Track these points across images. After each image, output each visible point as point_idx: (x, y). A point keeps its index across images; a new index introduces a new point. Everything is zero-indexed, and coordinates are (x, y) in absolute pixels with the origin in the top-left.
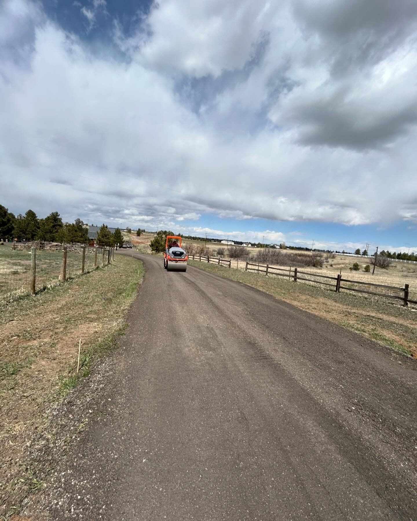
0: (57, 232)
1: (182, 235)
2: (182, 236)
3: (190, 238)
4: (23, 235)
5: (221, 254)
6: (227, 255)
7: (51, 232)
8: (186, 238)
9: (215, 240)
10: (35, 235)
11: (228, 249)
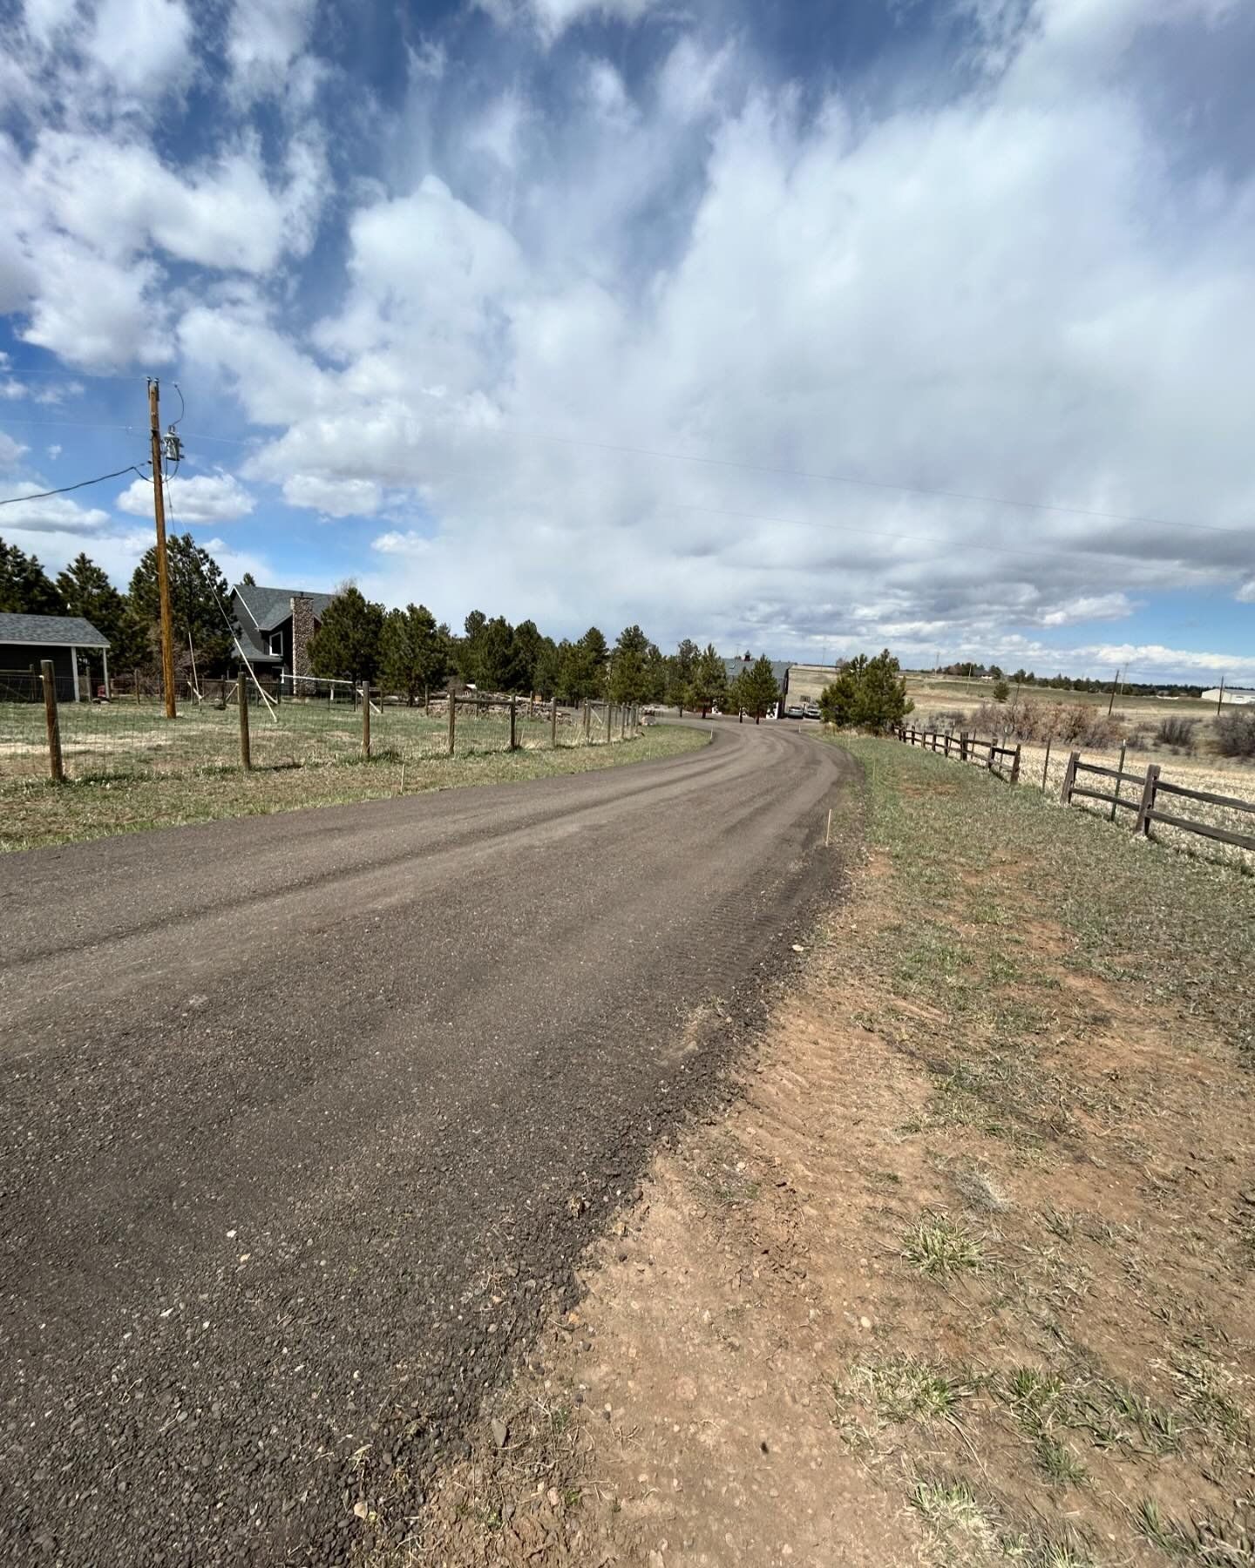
1: (1032, 676)
2: (1031, 680)
3: (1062, 684)
5: (1177, 739)
6: (1209, 744)
8: (1044, 686)
9: (1172, 690)
11: (1217, 722)
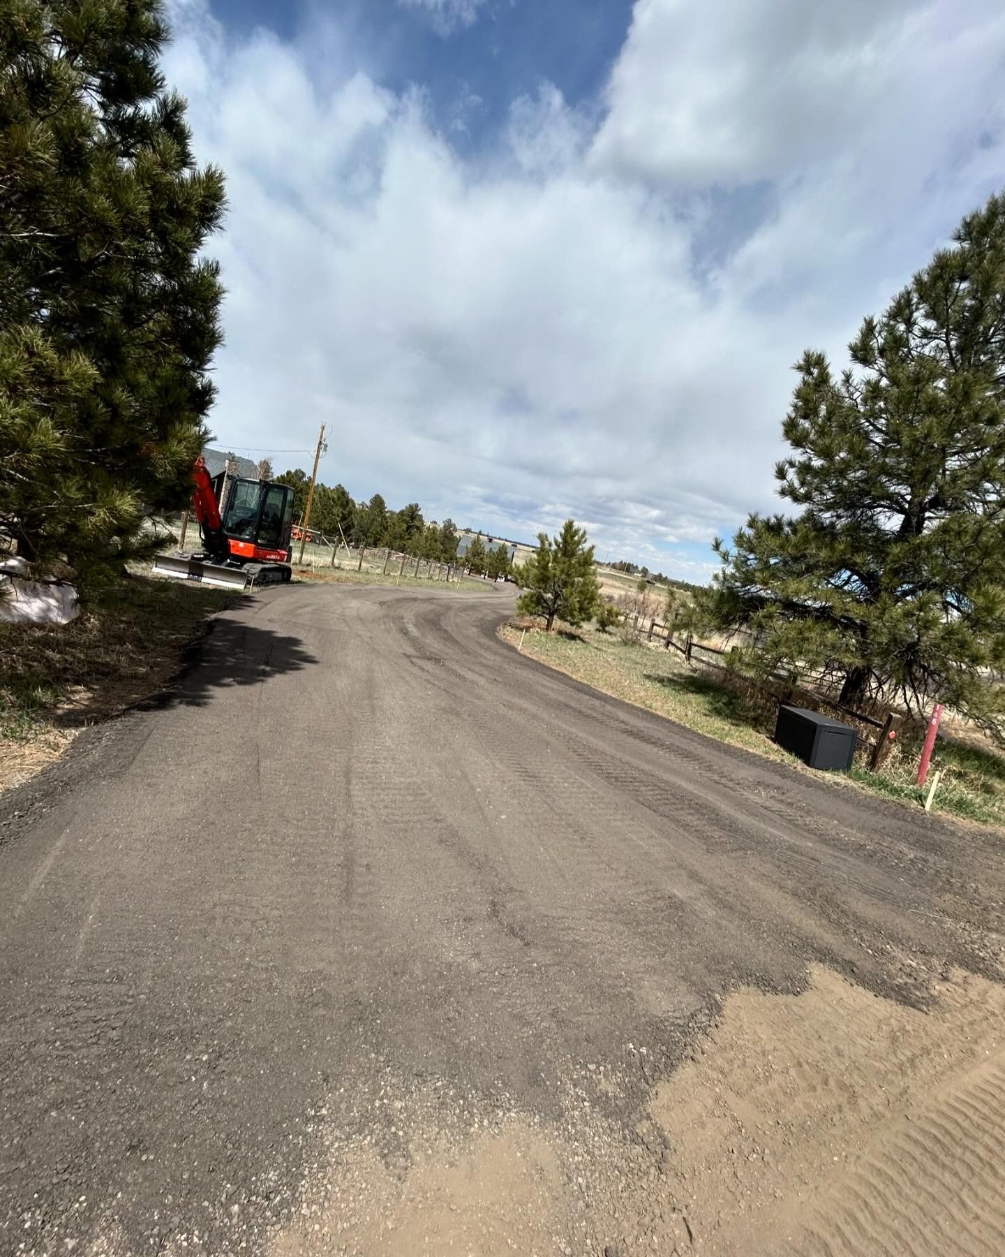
0: (410, 539)
1: (666, 578)
4: (363, 537)
7: (402, 538)
10: (379, 540)
